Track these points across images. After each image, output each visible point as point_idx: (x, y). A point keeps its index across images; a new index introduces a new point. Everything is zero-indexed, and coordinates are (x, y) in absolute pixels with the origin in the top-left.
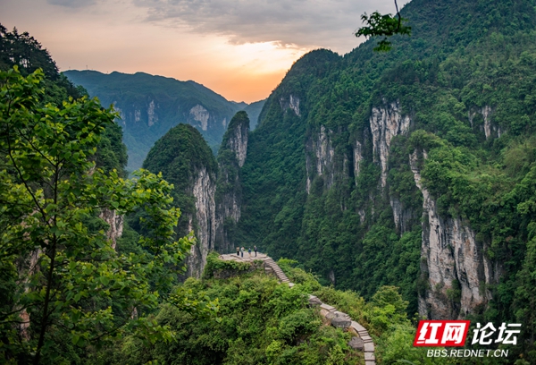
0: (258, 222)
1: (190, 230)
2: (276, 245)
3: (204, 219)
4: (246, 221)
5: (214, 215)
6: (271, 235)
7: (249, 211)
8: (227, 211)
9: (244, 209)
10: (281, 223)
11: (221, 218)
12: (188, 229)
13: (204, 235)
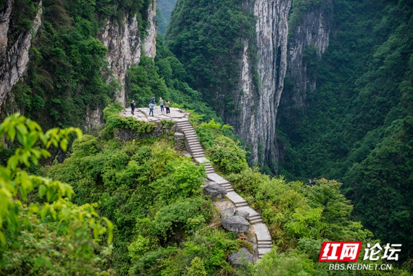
0: (352, 54)
1: (245, 60)
2: (373, 89)
3: (267, 46)
4: (335, 52)
5: (285, 43)
6: (367, 75)
7: (341, 38)
8: (309, 37)
9: (335, 35)
10: (382, 58)
11: (300, 46)
12: (241, 58)
13: (266, 69)
